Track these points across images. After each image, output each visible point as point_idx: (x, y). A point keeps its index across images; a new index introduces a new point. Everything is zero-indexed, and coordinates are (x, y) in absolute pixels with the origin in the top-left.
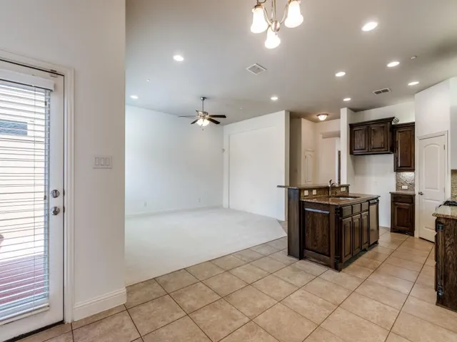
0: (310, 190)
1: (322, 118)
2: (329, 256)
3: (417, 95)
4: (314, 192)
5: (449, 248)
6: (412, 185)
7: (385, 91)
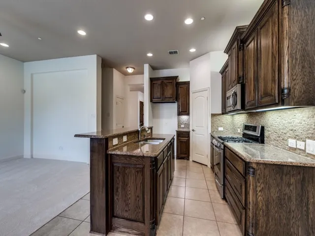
0: (120, 136)
1: (130, 70)
2: (143, 222)
3: (191, 62)
4: (125, 139)
5: (259, 194)
6: (187, 125)
7: (176, 52)
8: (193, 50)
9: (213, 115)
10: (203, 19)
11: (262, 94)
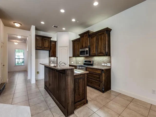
6: (54, 62)
7: (57, 27)
8: (64, 29)
9: (70, 57)
10: (78, 22)
11: (99, 52)
